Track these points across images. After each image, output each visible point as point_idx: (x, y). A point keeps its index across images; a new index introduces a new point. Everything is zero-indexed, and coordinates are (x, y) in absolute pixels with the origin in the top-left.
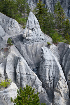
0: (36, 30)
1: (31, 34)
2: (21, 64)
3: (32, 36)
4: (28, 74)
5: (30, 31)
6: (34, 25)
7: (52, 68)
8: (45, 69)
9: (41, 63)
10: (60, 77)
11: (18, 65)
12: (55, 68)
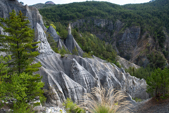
0: (45, 42)
1: (43, 47)
4: (76, 87)
5: (42, 44)
6: (44, 37)
7: (86, 76)
8: (82, 78)
9: (74, 74)
10: (96, 81)
11: (65, 80)
12: (87, 75)
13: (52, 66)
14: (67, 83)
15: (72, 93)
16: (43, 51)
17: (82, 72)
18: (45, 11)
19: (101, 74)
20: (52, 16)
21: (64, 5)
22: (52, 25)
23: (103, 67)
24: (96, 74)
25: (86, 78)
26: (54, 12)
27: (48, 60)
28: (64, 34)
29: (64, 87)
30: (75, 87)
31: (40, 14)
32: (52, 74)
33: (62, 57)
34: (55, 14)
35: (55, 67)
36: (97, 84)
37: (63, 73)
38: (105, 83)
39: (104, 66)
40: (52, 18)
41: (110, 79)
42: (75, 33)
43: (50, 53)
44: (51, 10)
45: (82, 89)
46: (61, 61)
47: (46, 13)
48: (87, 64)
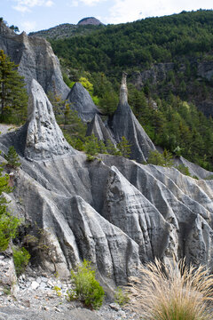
0: (51, 125)
1: (45, 137)
2: (89, 215)
4: (110, 236)
6: (48, 114)
7: (141, 210)
8: (129, 215)
9: (111, 204)
10: (167, 226)
11: (83, 218)
12: (145, 209)
13: (63, 181)
14: (89, 224)
15: (99, 249)
16: (44, 145)
17: (131, 199)
18: (75, 45)
19: (184, 208)
20: (92, 56)
21: (122, 26)
22: (84, 79)
23: (193, 189)
24: (170, 209)
25: (142, 215)
26: (97, 45)
27: (55, 166)
28: (109, 102)
29: (80, 233)
30: (108, 236)
31: (53, 55)
32: (56, 200)
33: (89, 161)
34: (98, 49)
35: (68, 183)
36: (168, 234)
37: (80, 201)
38: (193, 233)
39: (195, 187)
40: (90, 61)
41: (205, 223)
42: (138, 101)
43: (60, 149)
44: (88, 39)
45: (126, 241)
46: (86, 170)
47: (77, 48)
48: (148, 181)
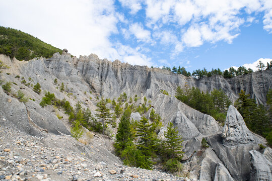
0: (239, 127)
1: (232, 134)
2: (220, 173)
3: (235, 135)
5: (232, 129)
6: (236, 121)
16: (232, 138)
17: (261, 173)
27: (237, 150)
33: (261, 148)
35: (239, 159)
43: (244, 141)
